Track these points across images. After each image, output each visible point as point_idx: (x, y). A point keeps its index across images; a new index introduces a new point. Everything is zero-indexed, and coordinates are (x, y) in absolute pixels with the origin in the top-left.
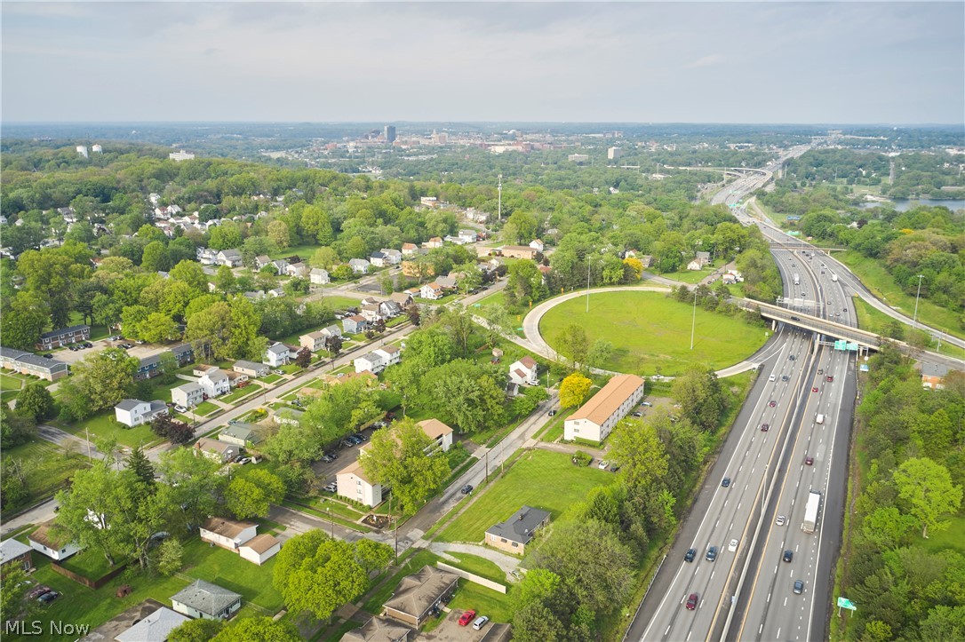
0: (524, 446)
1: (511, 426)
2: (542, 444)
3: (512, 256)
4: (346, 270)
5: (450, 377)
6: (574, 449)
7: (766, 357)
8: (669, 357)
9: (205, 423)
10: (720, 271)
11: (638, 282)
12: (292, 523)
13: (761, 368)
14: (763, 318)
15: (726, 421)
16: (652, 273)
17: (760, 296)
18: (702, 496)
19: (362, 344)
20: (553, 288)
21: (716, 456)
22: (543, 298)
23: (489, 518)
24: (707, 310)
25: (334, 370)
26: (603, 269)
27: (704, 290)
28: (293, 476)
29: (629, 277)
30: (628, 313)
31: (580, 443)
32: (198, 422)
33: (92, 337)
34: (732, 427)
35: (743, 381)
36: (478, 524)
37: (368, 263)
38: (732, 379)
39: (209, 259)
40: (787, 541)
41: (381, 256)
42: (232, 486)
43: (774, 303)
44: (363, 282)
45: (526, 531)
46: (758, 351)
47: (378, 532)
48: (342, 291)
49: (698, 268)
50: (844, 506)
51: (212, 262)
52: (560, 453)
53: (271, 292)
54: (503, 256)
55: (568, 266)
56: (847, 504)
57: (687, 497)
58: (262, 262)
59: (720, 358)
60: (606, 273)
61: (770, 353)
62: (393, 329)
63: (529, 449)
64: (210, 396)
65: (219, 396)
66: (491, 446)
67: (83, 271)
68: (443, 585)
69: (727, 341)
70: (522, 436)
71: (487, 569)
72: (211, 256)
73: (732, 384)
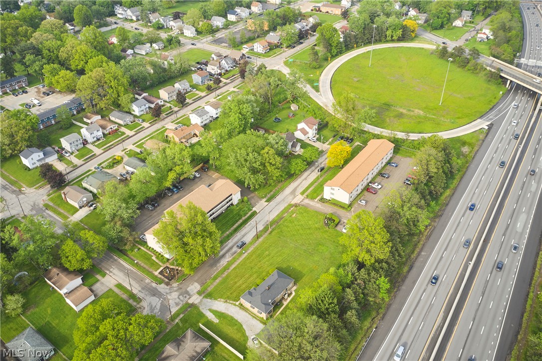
0: (293, 202)
1: (287, 182)
2: (307, 201)
3: (327, 12)
4: (208, 26)
5: (240, 149)
6: (328, 210)
7: (496, 116)
8: (421, 113)
9: (81, 166)
10: (478, 27)
11: (412, 39)
12: (111, 270)
13: (490, 127)
14: (502, 77)
15: (452, 183)
16: (425, 30)
17: (503, 57)
18: (417, 264)
19: (203, 94)
20: (348, 45)
21: (437, 220)
22: (340, 53)
23: (251, 276)
24: (459, 67)
25: (178, 119)
26: (387, 29)
27: (459, 51)
28: (113, 234)
29: (406, 35)
30: (399, 67)
31: (334, 204)
32: (76, 165)
33: (30, 84)
34: (455, 189)
35: (473, 141)
36: (241, 282)
37: (224, 20)
38: (465, 139)
39: (122, 14)
40: (476, 321)
41: (234, 13)
42: (63, 247)
43: (511, 63)
44: (219, 35)
45: (270, 301)
46: (491, 109)
47: (167, 284)
48: (203, 43)
49: (461, 26)
50: (530, 284)
51: (124, 16)
52: (318, 212)
53: (154, 45)
54: (321, 11)
55: (361, 27)
56: (534, 282)
57: (404, 264)
58: (154, 18)
59: (460, 115)
60: (389, 33)
61: (500, 111)
62: (228, 81)
63: (296, 205)
64: (89, 141)
65: (95, 142)
66: (269, 201)
67: (26, 33)
68: (195, 354)
69: (470, 98)
70: (293, 192)
71: (236, 332)
72: (123, 12)
73: (464, 143)
